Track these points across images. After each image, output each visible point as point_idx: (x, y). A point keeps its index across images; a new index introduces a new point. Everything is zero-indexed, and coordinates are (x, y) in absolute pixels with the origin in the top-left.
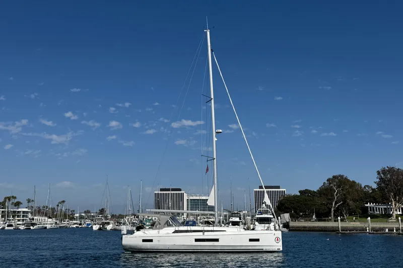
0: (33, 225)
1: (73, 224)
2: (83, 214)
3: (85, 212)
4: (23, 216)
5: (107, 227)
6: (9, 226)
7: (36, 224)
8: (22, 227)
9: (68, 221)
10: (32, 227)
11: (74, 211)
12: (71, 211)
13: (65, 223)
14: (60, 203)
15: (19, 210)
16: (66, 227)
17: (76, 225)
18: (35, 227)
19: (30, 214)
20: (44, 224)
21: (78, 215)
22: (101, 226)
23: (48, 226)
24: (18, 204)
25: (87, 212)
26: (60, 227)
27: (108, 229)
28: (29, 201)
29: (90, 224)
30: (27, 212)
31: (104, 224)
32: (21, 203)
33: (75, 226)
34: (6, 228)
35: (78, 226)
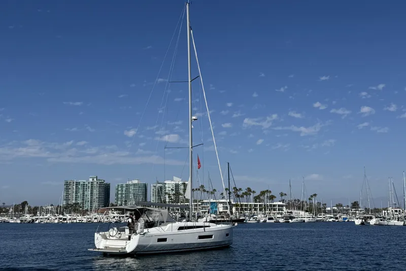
0: (292, 218)
1: (329, 218)
2: (336, 208)
3: (337, 206)
4: (279, 210)
5: (370, 222)
6: (270, 219)
7: (294, 218)
8: (281, 221)
9: (324, 215)
10: (290, 220)
11: (325, 204)
12: (323, 205)
13: (321, 217)
14: (312, 196)
15: (275, 203)
16: (323, 221)
17: (333, 219)
18: (294, 220)
19: (284, 207)
20: (302, 217)
21: (329, 209)
22: (364, 221)
23: (306, 220)
24: (272, 198)
25: (338, 206)
26: (317, 221)
27: (371, 224)
28: (282, 195)
29: (346, 219)
30: (282, 206)
31: (366, 219)
32: (275, 197)
33: (331, 220)
34: (268, 221)
35: (334, 220)
